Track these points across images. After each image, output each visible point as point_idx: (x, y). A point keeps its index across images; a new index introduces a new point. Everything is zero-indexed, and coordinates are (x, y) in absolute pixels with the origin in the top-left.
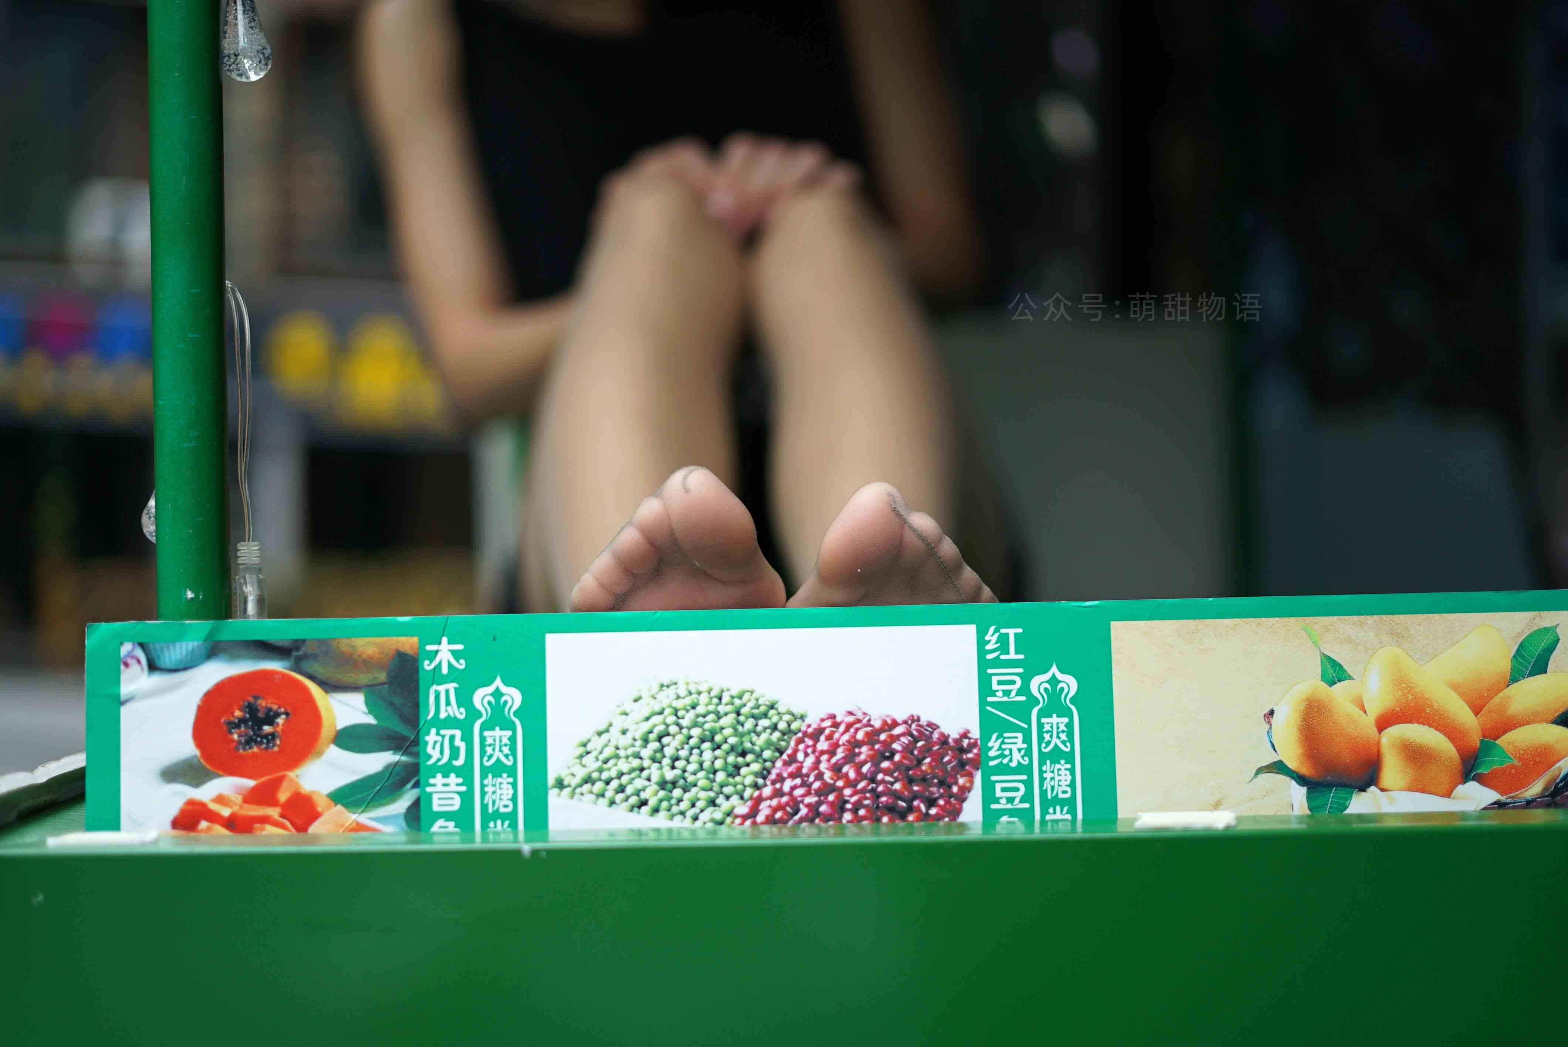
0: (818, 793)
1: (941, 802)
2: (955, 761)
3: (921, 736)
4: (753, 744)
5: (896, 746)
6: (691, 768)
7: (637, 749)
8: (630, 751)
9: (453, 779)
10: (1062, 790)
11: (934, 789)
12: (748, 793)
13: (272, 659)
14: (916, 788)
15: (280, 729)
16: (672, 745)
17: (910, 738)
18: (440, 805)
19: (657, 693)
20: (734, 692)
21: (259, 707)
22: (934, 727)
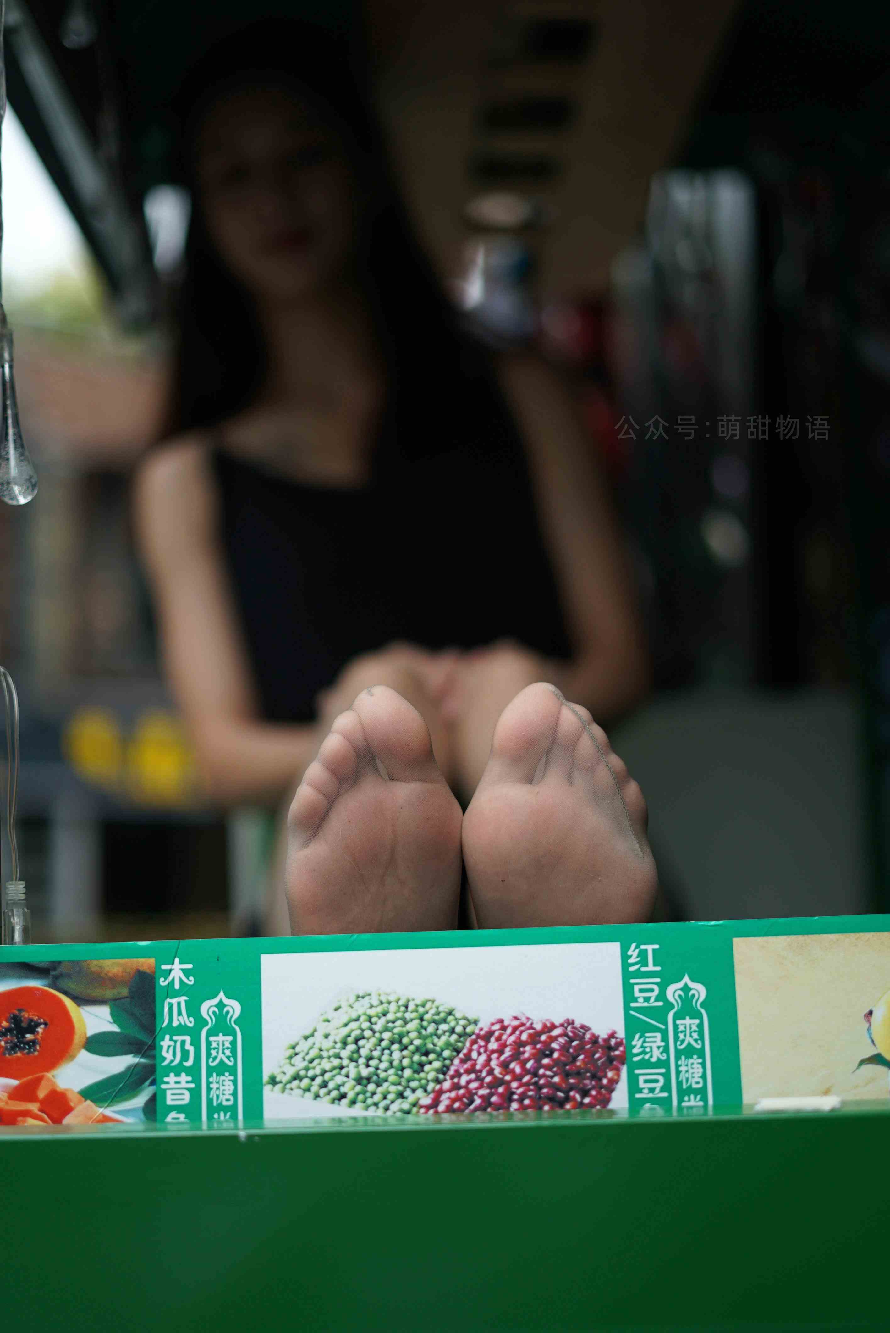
0: (491, 1086)
1: (594, 1093)
2: (604, 1057)
3: (576, 1037)
4: (435, 1045)
5: (555, 1045)
6: (383, 1066)
7: (337, 1051)
8: (331, 1052)
9: (184, 1078)
10: (695, 1081)
11: (587, 1082)
12: (431, 1086)
13: (34, 978)
14: (572, 1081)
15: (39, 1036)
16: (366, 1047)
17: (566, 1038)
18: (173, 1100)
19: (353, 1003)
20: (418, 1002)
21: (22, 1018)
22: (587, 1029)
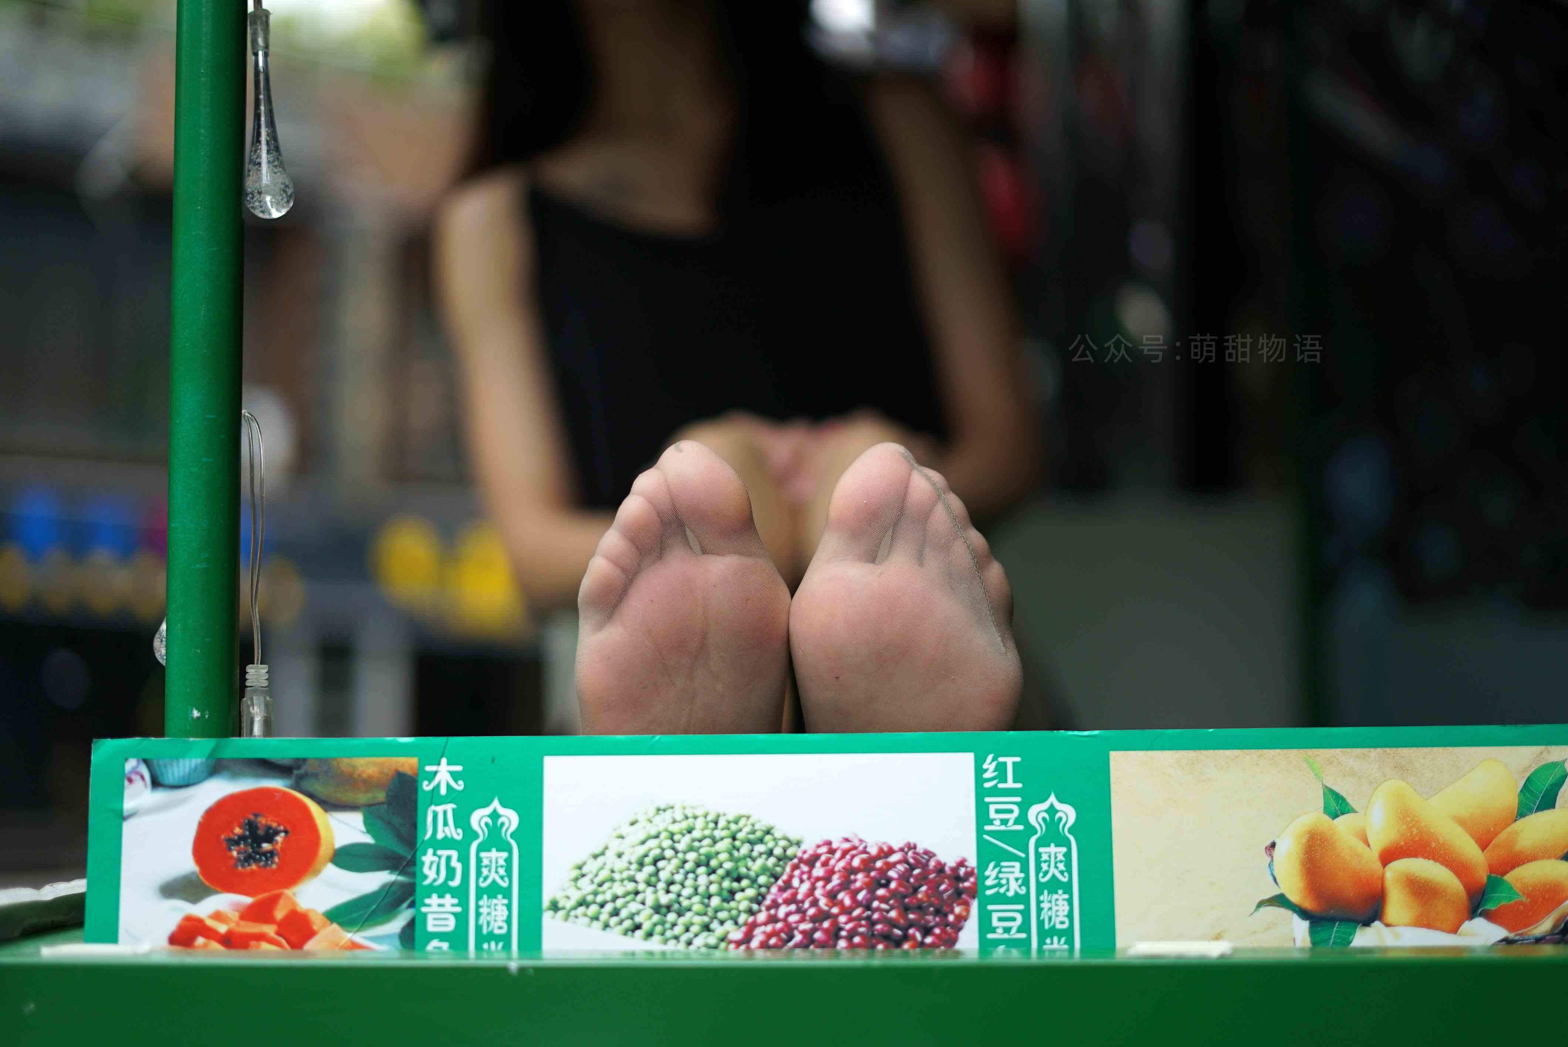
0: (813, 919)
1: (937, 931)
2: (951, 889)
3: (918, 864)
4: (748, 869)
5: (892, 874)
6: (686, 892)
7: (632, 873)
8: (625, 874)
9: (448, 900)
10: (1060, 921)
11: (930, 918)
12: (742, 918)
13: (274, 777)
14: (911, 916)
15: (279, 846)
16: (667, 869)
17: (906, 866)
18: (435, 925)
19: (654, 817)
20: (731, 817)
21: (259, 825)
22: (931, 855)
